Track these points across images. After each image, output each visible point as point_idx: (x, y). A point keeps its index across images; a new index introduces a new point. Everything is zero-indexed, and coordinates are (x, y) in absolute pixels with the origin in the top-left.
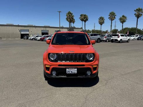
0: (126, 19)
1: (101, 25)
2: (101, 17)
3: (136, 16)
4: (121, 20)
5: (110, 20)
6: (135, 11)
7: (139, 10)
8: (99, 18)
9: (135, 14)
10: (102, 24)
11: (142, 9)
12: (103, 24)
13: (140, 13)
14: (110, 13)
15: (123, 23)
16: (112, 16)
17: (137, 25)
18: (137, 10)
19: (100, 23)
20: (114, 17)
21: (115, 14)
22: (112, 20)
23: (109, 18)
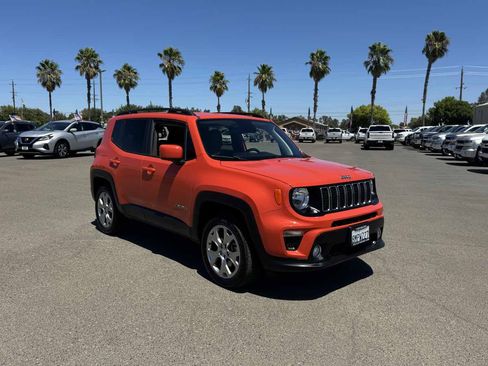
0: (136, 78)
1: (51, 89)
2: (47, 63)
3: (164, 71)
4: (119, 79)
5: (81, 74)
6: (160, 55)
7: (171, 54)
8: (39, 65)
9: (161, 65)
10: (54, 88)
11: (178, 53)
12: (56, 87)
13: (176, 64)
14: (82, 52)
15: (128, 91)
16: (89, 64)
17: (171, 98)
18: (166, 52)
19: (44, 84)
20: (96, 68)
21: (96, 56)
22: (89, 77)
23: (77, 68)
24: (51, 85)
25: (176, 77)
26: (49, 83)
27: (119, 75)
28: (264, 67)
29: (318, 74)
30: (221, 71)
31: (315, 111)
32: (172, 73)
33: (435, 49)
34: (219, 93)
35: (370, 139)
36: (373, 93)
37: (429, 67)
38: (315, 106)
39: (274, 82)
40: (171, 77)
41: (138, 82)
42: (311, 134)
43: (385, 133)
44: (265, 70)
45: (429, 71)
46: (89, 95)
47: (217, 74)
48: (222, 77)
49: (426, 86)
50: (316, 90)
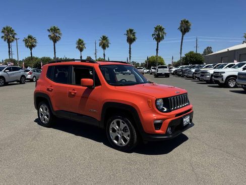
0: (36, 42)
3: (51, 39)
4: (26, 43)
5: (5, 40)
6: (48, 30)
7: (54, 30)
9: (49, 36)
11: (58, 29)
13: (57, 35)
14: (4, 29)
15: (31, 49)
16: (9, 35)
17: (55, 53)
18: (51, 29)
20: (14, 37)
21: (13, 31)
22: (9, 42)
23: (2, 37)
25: (57, 42)
27: (26, 41)
28: (104, 37)
29: (131, 41)
30: (82, 39)
31: (130, 59)
32: (55, 40)
33: (185, 28)
34: (81, 50)
35: (159, 72)
36: (157, 50)
37: (183, 37)
38: (130, 57)
39: (109, 45)
41: (37, 44)
43: (165, 69)
44: (104, 38)
45: (182, 39)
46: (9, 51)
47: (80, 40)
48: (82, 42)
49: (181, 46)
50: (130, 48)
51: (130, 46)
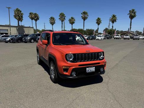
0: (75, 21)
1: (53, 25)
2: (52, 17)
3: (82, 18)
4: (70, 21)
5: (60, 20)
6: (82, 13)
7: (84, 13)
8: (50, 18)
9: (82, 17)
10: (53, 24)
11: (87, 13)
12: (54, 24)
13: (86, 16)
14: (60, 14)
15: (72, 25)
16: (62, 17)
17: (84, 26)
18: (83, 13)
19: (51, 23)
20: (64, 18)
21: (64, 15)
22: (62, 21)
23: (59, 18)
24: (53, 23)
25: (86, 20)
26: (52, 23)
27: (70, 20)
28: (113, 15)
29: (132, 17)
31: (130, 29)
32: (84, 19)
34: (99, 24)
38: (131, 28)
39: (116, 20)
40: (84, 20)
41: (75, 22)
42: (128, 36)
44: (114, 16)
46: (62, 26)
47: (98, 18)
48: (100, 19)
50: (131, 22)
51: (131, 21)
